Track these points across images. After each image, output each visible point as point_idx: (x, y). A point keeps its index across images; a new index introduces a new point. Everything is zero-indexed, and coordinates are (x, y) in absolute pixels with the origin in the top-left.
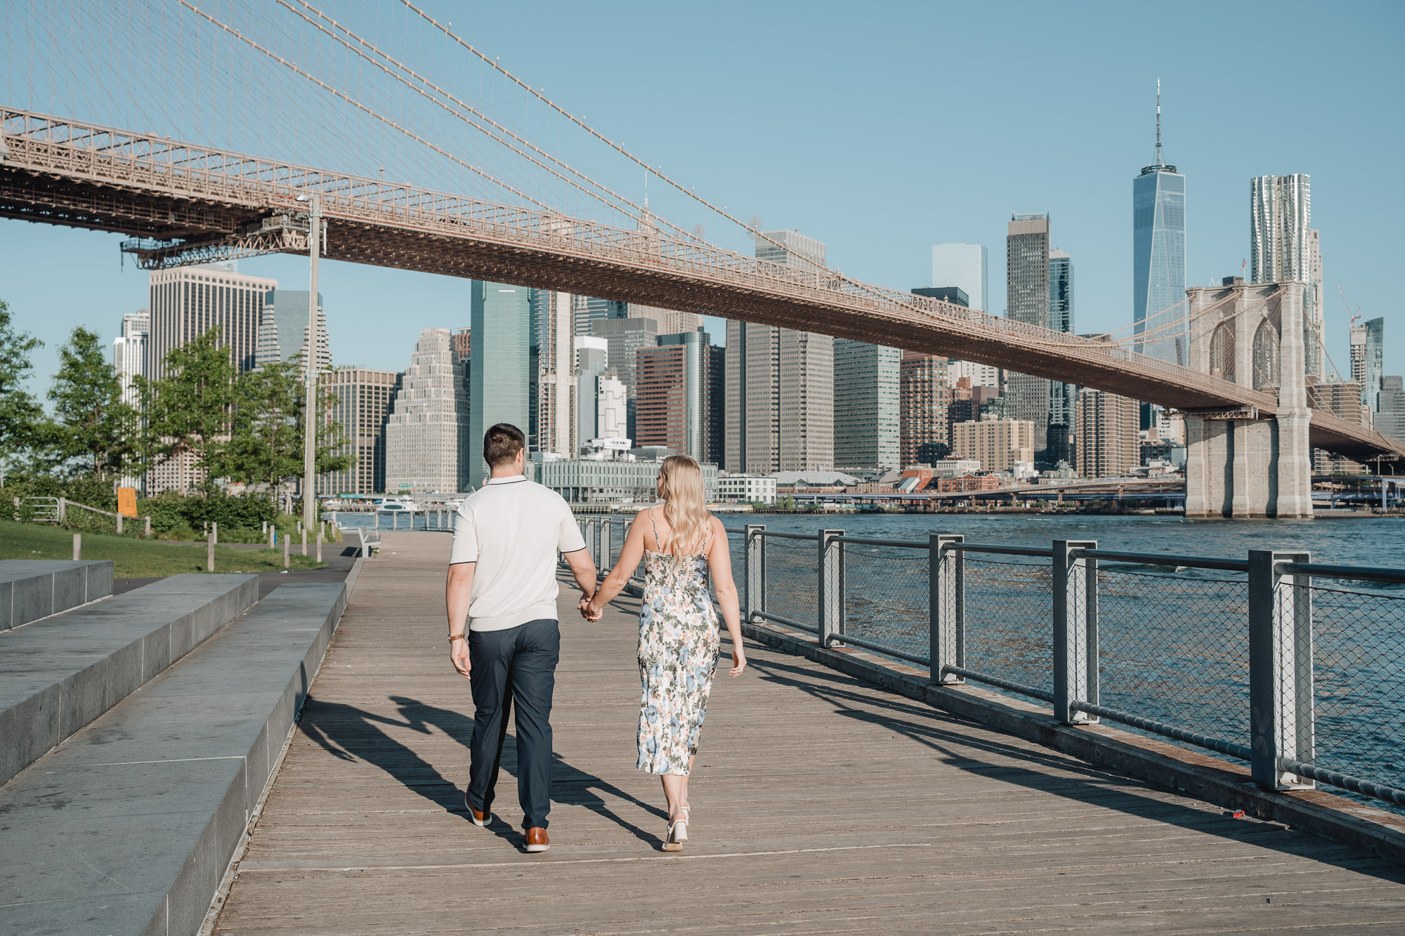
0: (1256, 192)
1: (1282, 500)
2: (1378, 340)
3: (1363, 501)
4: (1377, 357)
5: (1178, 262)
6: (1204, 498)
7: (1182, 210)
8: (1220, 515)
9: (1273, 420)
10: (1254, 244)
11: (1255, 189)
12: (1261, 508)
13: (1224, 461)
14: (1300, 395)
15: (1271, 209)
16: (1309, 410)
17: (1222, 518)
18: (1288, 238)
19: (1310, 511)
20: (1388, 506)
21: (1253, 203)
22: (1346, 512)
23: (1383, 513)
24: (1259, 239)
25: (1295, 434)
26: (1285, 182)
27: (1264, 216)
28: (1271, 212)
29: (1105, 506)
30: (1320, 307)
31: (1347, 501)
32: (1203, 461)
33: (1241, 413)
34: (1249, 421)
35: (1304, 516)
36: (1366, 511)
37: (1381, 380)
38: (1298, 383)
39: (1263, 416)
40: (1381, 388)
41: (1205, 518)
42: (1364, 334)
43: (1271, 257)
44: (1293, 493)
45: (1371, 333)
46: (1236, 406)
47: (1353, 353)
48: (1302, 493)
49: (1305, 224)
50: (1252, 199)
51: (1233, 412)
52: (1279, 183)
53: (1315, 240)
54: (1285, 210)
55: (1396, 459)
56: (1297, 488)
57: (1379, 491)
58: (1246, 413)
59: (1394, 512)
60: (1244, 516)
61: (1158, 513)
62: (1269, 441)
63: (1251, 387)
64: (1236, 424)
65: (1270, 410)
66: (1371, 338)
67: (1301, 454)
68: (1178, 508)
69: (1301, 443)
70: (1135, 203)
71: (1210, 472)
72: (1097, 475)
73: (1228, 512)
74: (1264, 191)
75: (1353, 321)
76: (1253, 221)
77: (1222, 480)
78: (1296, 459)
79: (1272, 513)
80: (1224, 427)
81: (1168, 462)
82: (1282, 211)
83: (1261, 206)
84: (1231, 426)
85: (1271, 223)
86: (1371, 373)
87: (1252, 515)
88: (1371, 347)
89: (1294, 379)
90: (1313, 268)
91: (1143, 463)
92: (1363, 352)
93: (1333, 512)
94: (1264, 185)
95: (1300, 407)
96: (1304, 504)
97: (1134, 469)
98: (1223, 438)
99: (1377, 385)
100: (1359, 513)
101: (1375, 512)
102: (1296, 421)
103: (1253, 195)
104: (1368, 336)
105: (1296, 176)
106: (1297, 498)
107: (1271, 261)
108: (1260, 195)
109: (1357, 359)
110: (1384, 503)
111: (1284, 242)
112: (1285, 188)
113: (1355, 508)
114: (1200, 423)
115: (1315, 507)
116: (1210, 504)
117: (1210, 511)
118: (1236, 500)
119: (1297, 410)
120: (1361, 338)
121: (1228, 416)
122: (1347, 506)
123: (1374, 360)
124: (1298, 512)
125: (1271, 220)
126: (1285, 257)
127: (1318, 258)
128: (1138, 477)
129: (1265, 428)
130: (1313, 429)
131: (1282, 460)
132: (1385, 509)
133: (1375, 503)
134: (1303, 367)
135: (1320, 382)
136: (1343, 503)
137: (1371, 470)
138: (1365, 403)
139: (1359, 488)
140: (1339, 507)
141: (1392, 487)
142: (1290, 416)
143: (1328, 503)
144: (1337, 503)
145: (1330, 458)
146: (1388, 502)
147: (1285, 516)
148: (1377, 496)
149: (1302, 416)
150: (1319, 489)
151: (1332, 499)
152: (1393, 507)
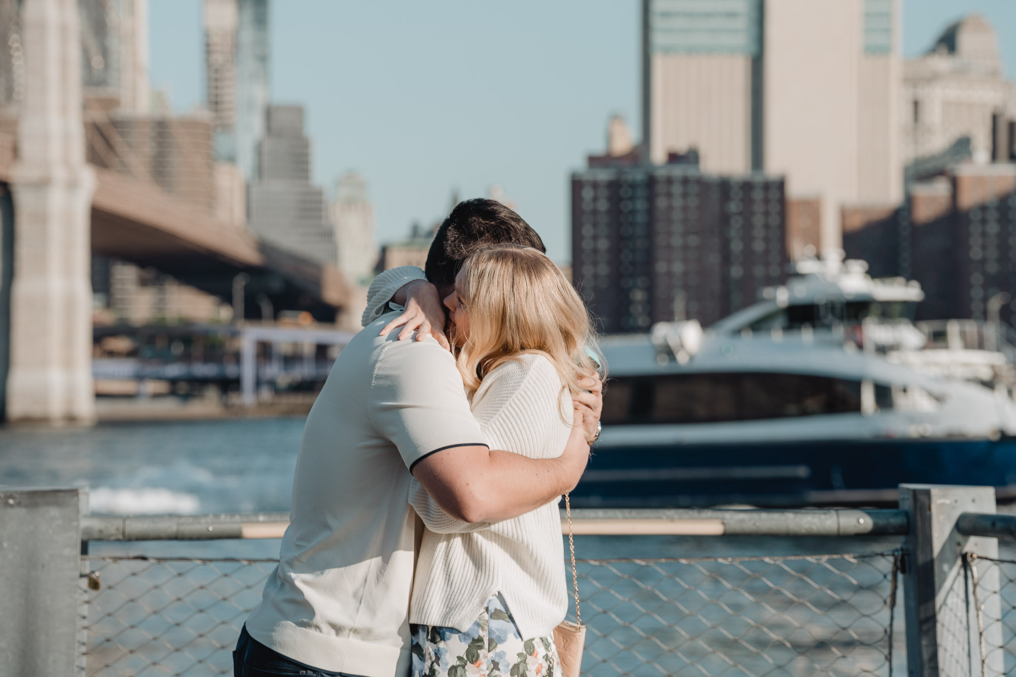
1: (21, 382)
3: (206, 381)
4: (259, 58)
9: (4, 195)
14: (67, 137)
16: (88, 178)
19: (86, 408)
20: (256, 391)
22: (169, 407)
23: (245, 407)
25: (54, 228)
31: (173, 382)
35: (71, 419)
36: (208, 404)
37: (269, 113)
38: (64, 109)
40: (268, 130)
42: (230, 8)
44: (46, 363)
47: (208, 49)
48: (68, 364)
55: (276, 287)
56: (57, 351)
57: (237, 357)
59: (269, 405)
66: (246, 16)
67: (67, 273)
69: (68, 248)
78: (57, 286)
86: (247, 97)
88: (248, 35)
89: (53, 99)
92: (228, 48)
95: (66, 164)
96: (70, 390)
99: (259, 123)
100: (195, 408)
101: (227, 406)
102: (56, 199)
104: (240, 11)
106: (56, 378)
110: (248, 384)
113: (187, 397)
115: (100, 396)
119: (59, 173)
120: (225, 17)
122: (173, 393)
123: (253, 65)
124: (56, 408)
130: (101, 218)
132: (248, 400)
133: (229, 385)
134: (75, 73)
135: (124, 111)
136: (161, 387)
137: (225, 313)
138: (232, 159)
139: (197, 350)
140: (156, 396)
141: (265, 351)
142: (42, 184)
143: (128, 387)
144: (151, 387)
145: (143, 283)
146: (258, 383)
147: (28, 421)
148: (230, 370)
149: (72, 185)
150: (111, 354)
151: (139, 378)
152: (266, 395)
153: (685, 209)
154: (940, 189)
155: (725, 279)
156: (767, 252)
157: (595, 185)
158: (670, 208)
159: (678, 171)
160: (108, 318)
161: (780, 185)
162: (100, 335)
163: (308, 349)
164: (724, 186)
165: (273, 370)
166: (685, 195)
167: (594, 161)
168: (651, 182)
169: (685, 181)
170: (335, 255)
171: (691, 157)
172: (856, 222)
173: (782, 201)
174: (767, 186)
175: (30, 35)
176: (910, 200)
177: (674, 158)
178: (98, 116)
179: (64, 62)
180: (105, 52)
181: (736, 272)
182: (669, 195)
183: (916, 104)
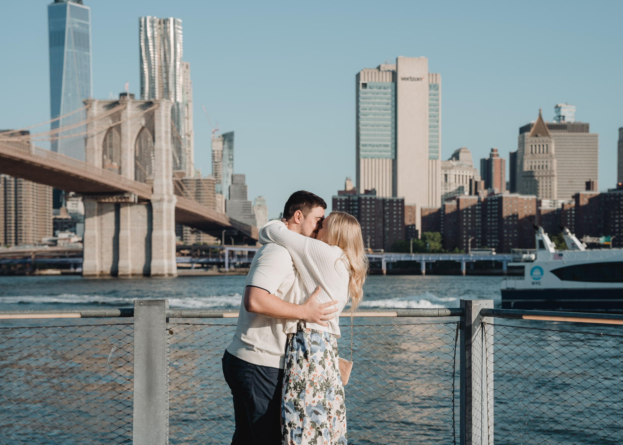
0: (143, 29)
1: (155, 263)
2: (231, 147)
3: (213, 264)
4: (230, 160)
5: (86, 77)
6: (97, 262)
7: (88, 36)
8: (108, 275)
9: (148, 204)
10: (142, 69)
11: (142, 27)
12: (139, 269)
13: (112, 234)
14: (168, 185)
15: (154, 42)
16: (175, 198)
17: (110, 277)
18: (167, 67)
19: (175, 271)
20: (229, 267)
21: (140, 37)
22: (201, 272)
23: (226, 272)
24: (145, 66)
25: (165, 214)
26: (164, 23)
27: (149, 48)
28: (154, 46)
29: (20, 269)
30: (191, 121)
31: (202, 264)
32: (96, 233)
33: (125, 198)
34: (132, 204)
35: (170, 275)
36: (214, 271)
37: (232, 177)
38: (167, 177)
39: (141, 200)
40: (232, 183)
41: (97, 277)
42: (221, 144)
43: (154, 80)
44: (162, 258)
45: (226, 142)
46: (121, 192)
47: (213, 157)
48: (169, 258)
49: (178, 58)
50: (140, 34)
51: (119, 196)
52: (160, 23)
53: (187, 70)
54: (164, 45)
55: (236, 233)
56: (165, 254)
57: (223, 256)
58: (128, 198)
59: (233, 271)
60: (127, 275)
61: (63, 274)
62: (145, 219)
63: (133, 178)
64: (121, 205)
65: (146, 196)
66: (226, 146)
67: (169, 229)
68: (79, 270)
69: (169, 221)
70: (50, 25)
71: (102, 242)
72: (16, 244)
73: (115, 273)
74: (149, 29)
75: (213, 133)
76: (141, 51)
77: (111, 248)
78: (165, 233)
79: (147, 273)
80: (113, 208)
81: (73, 234)
82: (162, 45)
83: (146, 40)
84: (117, 207)
85: (154, 54)
86: (226, 172)
87: (133, 275)
88: (226, 152)
89: (164, 173)
90: (185, 92)
91: (54, 235)
92: (220, 156)
93: (193, 272)
94: (148, 24)
95: (168, 194)
96: (170, 266)
97: (45, 240)
98: (111, 216)
99: (230, 180)
100: (210, 272)
101: (220, 272)
102: (165, 205)
103: (140, 31)
104: (224, 144)
105: (172, 20)
106: (166, 262)
107: (154, 83)
108: (146, 31)
109: (216, 160)
110: (227, 265)
111: (164, 69)
112: (164, 28)
113: (207, 268)
114: (95, 205)
115: (179, 268)
116: (102, 266)
117: (102, 272)
118: (121, 263)
119: (166, 197)
120: (219, 146)
121: (114, 199)
122: (202, 267)
123: (228, 162)
124: (166, 272)
125: (154, 51)
126: (165, 81)
127: (189, 85)
128: (50, 245)
129: (142, 210)
130: (178, 211)
131: (155, 234)
132: (227, 269)
133: (221, 265)
134: (171, 165)
135: (187, 177)
136: (199, 265)
137: (219, 242)
138: (221, 193)
139: (210, 254)
140: (196, 268)
141: (232, 254)
142: (161, 201)
143: (189, 265)
144: (195, 265)
145: (192, 233)
146: (229, 264)
147: (157, 275)
148: (221, 260)
149: (170, 201)
150: (183, 255)
151: (192, 263)
152: (232, 268)
153: (371, 209)
154: (454, 203)
155: (384, 231)
156: (397, 223)
157: (341, 201)
158: (366, 208)
159: (368, 197)
160: (182, 243)
161: (403, 201)
162: (179, 249)
163: (247, 254)
164: (384, 200)
165: (234, 260)
166: (371, 204)
167: (340, 193)
168: (360, 199)
169: (371, 199)
170: (255, 224)
171: (373, 192)
172: (427, 213)
173: (403, 206)
174: (398, 201)
175: (156, 153)
176: (444, 206)
177: (367, 192)
178: (179, 179)
179: (167, 161)
180: (180, 158)
181: (388, 229)
182: (366, 204)
183: (446, 175)
